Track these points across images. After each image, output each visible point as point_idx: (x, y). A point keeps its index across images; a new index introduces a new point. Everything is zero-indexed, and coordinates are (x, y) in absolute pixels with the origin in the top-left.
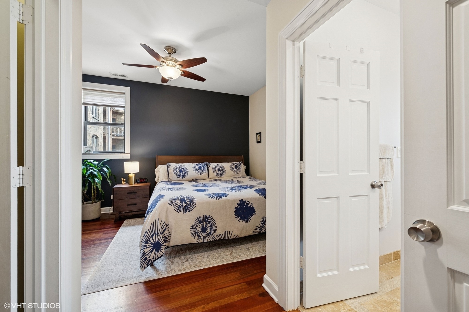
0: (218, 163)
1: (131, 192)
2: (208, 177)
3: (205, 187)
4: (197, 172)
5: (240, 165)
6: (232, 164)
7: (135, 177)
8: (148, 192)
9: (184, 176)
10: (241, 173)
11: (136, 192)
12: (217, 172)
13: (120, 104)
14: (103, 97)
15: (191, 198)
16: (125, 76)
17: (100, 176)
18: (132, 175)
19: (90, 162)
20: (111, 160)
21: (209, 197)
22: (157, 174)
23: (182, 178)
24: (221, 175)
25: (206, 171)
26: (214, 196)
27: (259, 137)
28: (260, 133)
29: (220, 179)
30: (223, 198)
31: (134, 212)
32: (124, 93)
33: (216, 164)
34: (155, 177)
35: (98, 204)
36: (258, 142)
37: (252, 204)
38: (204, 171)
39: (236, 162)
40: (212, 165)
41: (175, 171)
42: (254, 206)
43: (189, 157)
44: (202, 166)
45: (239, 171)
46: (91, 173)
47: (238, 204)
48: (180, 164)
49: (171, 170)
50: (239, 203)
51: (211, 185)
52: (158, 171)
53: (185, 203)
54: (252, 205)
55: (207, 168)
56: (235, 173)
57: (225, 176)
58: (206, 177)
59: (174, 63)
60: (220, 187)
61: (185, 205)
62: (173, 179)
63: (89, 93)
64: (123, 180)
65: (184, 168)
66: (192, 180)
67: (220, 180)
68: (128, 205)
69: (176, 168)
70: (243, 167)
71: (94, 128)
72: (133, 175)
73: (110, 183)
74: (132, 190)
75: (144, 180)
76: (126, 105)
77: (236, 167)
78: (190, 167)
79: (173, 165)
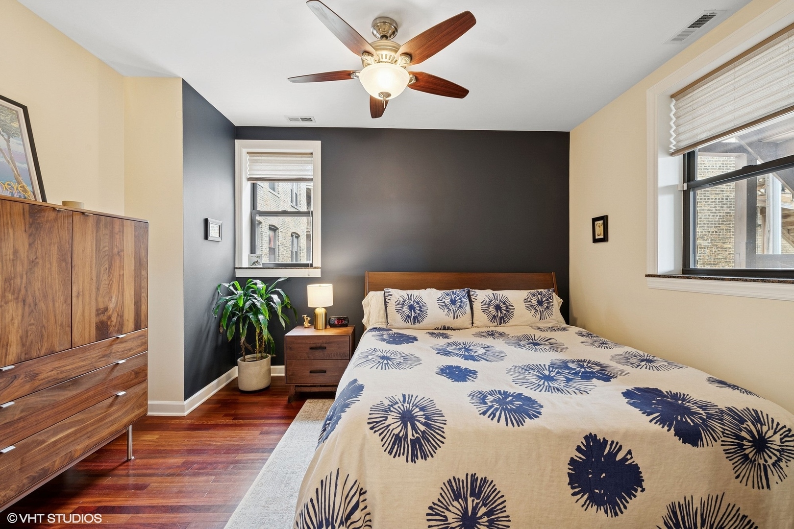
0: (495, 292)
1: (317, 346)
2: (473, 323)
3: (466, 358)
4: (446, 310)
5: (550, 298)
6: (530, 296)
7: (326, 314)
8: (347, 349)
9: (417, 318)
10: (553, 317)
11: (325, 348)
12: (494, 312)
13: (304, 175)
14: (278, 164)
15: (430, 411)
16: (310, 120)
17: (265, 311)
18: (320, 312)
19: (256, 284)
20: (289, 280)
21: (484, 413)
22: (366, 310)
23: (415, 323)
24: (502, 320)
25: (468, 308)
26: (497, 409)
27: (602, 227)
28: (605, 219)
29: (500, 329)
30: (527, 420)
31: (321, 386)
32: (312, 154)
33: (489, 292)
34: (362, 316)
35: (266, 361)
36: (595, 241)
37: (630, 452)
38: (462, 310)
39: (539, 290)
40: (482, 296)
41: (399, 307)
42: (638, 459)
43: (430, 276)
44: (458, 298)
45: (549, 311)
46: (254, 304)
47: (579, 449)
48: (409, 292)
49: (392, 304)
50: (583, 447)
51: (481, 351)
52: (369, 304)
53: (414, 428)
54: (629, 456)
55: (468, 302)
56: (538, 316)
57: (513, 324)
58: (468, 323)
59: (393, 54)
60: (507, 363)
61: (413, 435)
62: (396, 325)
63: (256, 160)
64: (307, 319)
65: (418, 300)
66: (435, 329)
67: (502, 335)
68: (311, 372)
69: (402, 300)
70: (557, 301)
71: (293, 223)
72: (323, 311)
73: (284, 325)
74: (318, 343)
75: (342, 322)
76: (313, 175)
77: (540, 303)
78: (430, 297)
79: (397, 294)
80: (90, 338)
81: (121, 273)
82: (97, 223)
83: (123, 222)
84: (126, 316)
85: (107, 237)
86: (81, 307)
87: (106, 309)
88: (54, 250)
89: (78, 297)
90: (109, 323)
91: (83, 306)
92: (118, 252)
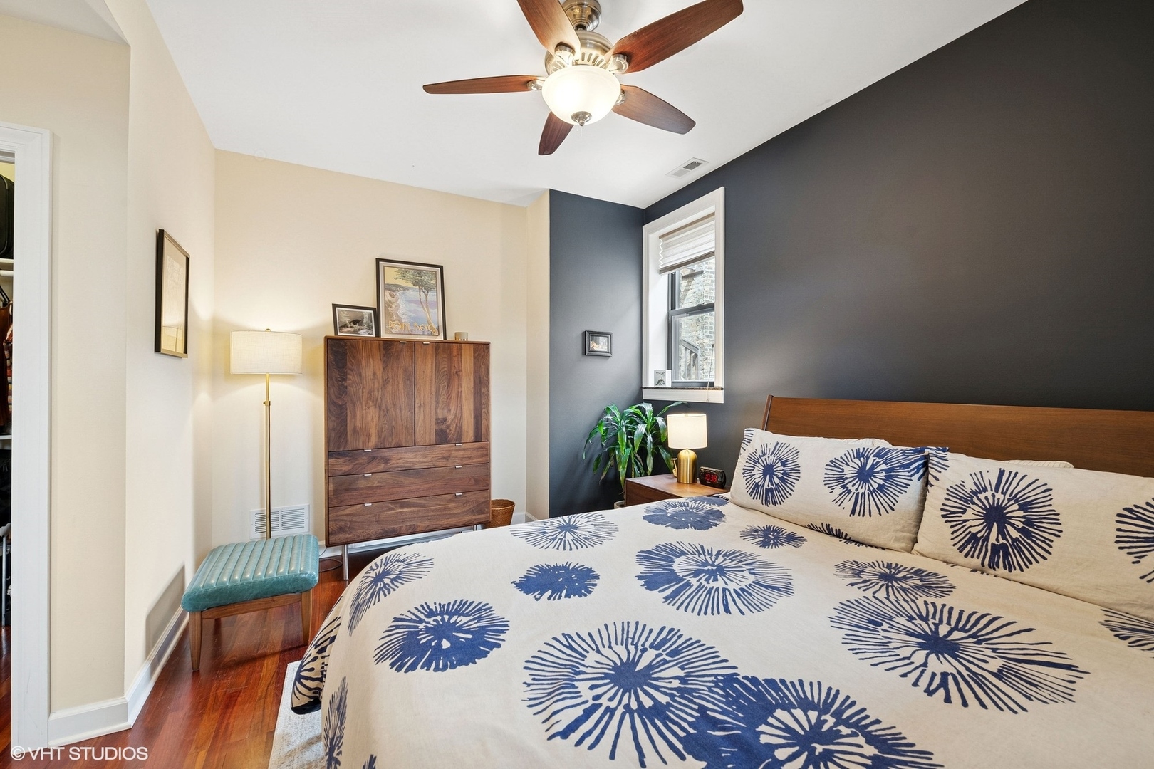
80: (430, 441)
81: (460, 390)
82: (436, 349)
83: (461, 346)
84: (465, 427)
85: (446, 360)
86: (422, 414)
87: (445, 420)
88: (401, 371)
89: (420, 407)
90: (448, 431)
91: (424, 415)
92: (457, 372)
